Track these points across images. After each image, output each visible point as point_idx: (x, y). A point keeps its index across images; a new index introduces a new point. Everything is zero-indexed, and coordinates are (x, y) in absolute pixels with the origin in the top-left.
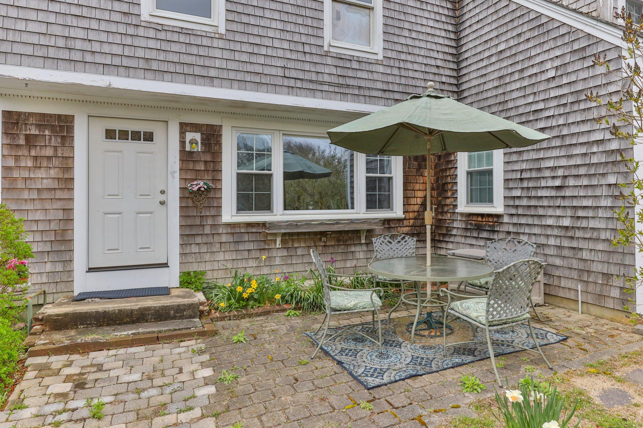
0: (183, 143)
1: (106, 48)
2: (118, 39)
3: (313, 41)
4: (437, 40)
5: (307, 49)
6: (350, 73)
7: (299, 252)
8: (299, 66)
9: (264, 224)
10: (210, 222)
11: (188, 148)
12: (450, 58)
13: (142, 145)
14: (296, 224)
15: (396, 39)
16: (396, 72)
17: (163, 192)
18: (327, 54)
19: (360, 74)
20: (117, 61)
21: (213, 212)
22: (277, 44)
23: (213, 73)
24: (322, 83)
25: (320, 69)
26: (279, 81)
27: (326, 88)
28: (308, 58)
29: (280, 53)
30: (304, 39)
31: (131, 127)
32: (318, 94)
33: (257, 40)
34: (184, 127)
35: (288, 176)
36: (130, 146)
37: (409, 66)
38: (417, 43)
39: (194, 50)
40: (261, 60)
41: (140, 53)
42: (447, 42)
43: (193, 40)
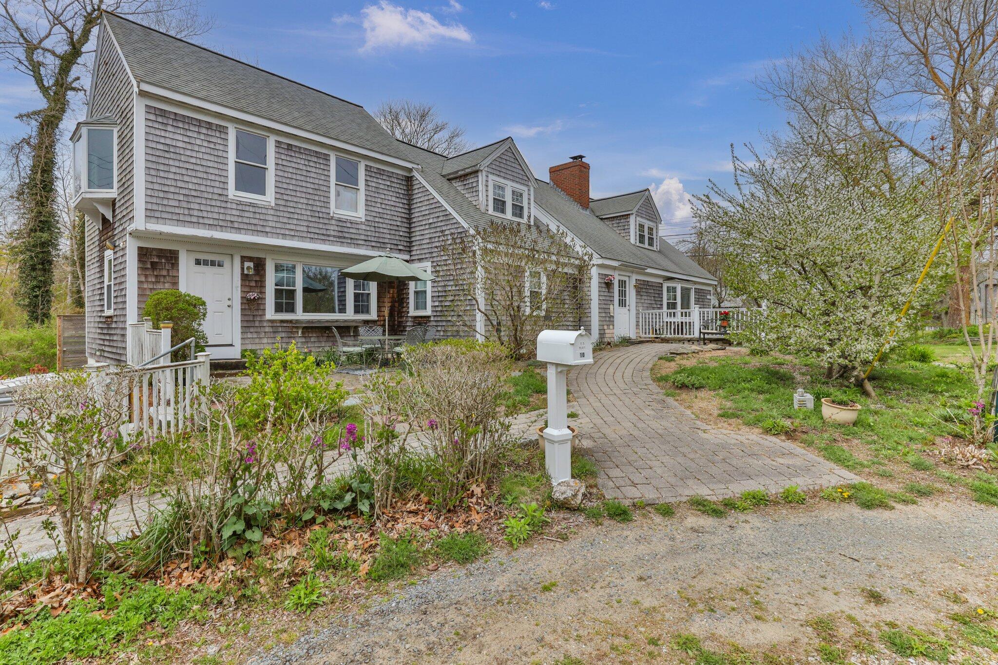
0: (242, 269)
1: (210, 215)
2: (216, 210)
3: (324, 210)
4: (397, 209)
5: (321, 215)
6: (346, 230)
7: (313, 340)
8: (316, 225)
9: (291, 321)
10: (259, 319)
11: (246, 272)
12: (405, 220)
13: (216, 269)
14: (311, 322)
15: (372, 209)
16: (373, 229)
17: (229, 299)
18: (332, 218)
19: (351, 230)
20: (216, 223)
21: (260, 313)
22: (303, 212)
23: (268, 229)
24: (329, 236)
25: (328, 227)
26: (305, 235)
27: (331, 238)
28: (321, 220)
29: (305, 218)
30: (319, 209)
31: (210, 257)
32: (327, 242)
33: (292, 210)
34: (244, 259)
35: (306, 290)
36: (209, 269)
37: (381, 225)
38: (385, 211)
39: (257, 216)
40: (295, 222)
41: (228, 218)
42: (403, 211)
43: (257, 210)
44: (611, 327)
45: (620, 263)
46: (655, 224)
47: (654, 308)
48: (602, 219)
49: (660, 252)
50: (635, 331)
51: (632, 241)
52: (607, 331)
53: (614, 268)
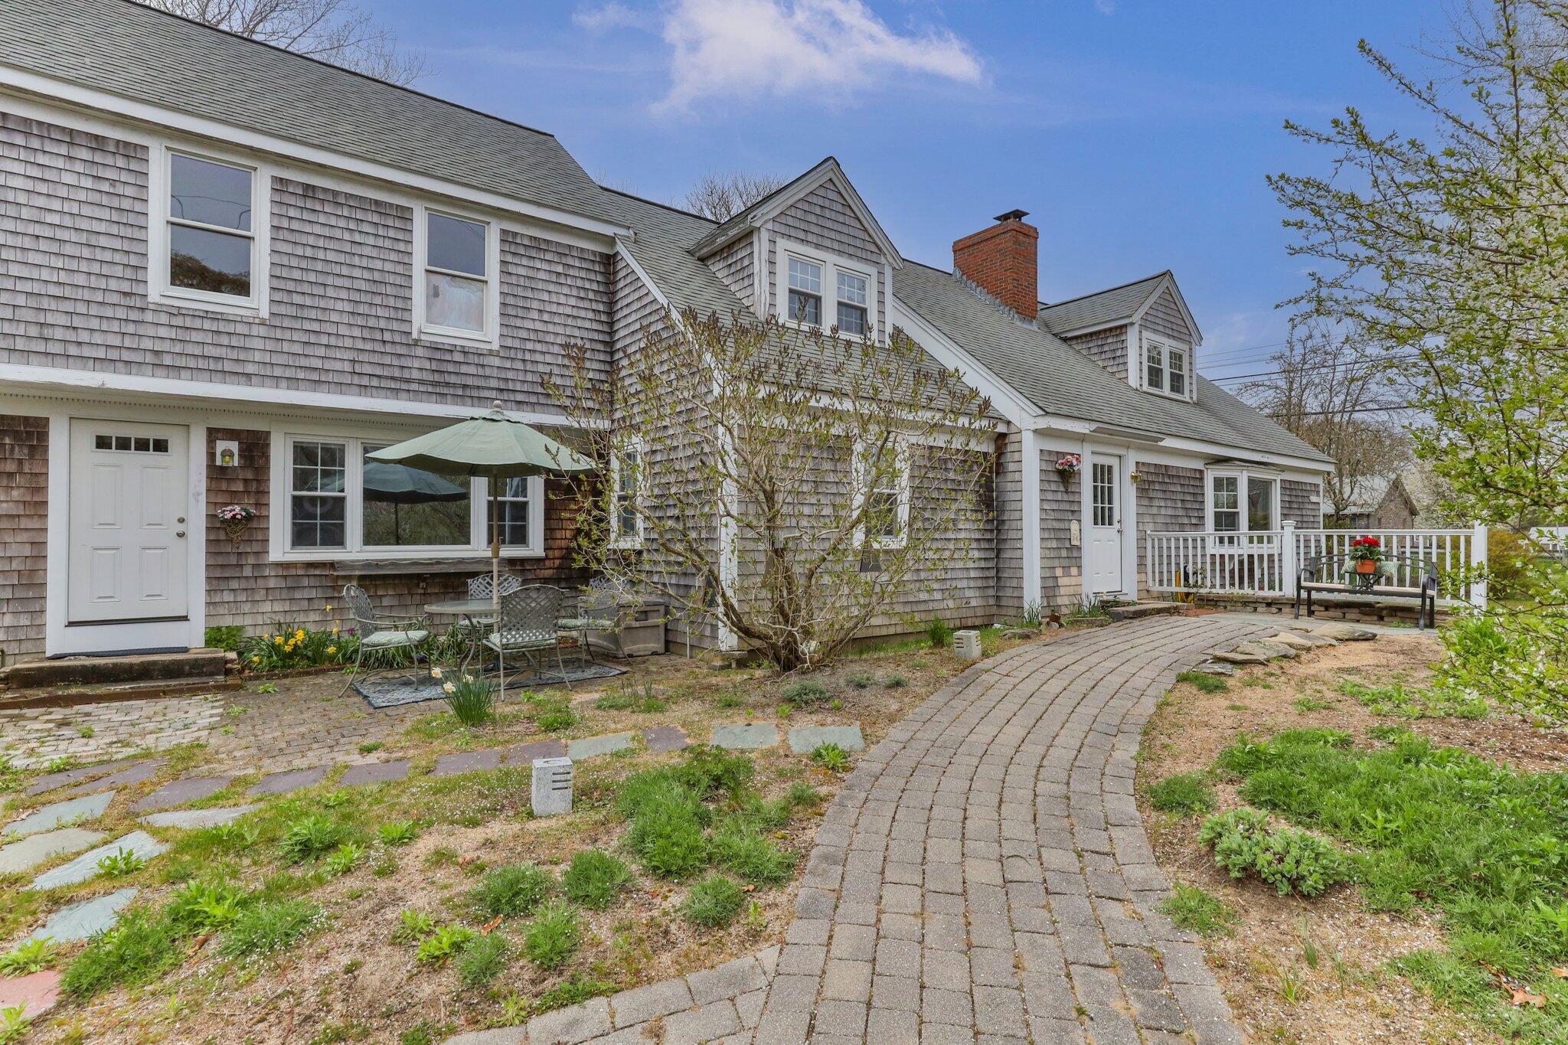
0: (211, 455)
1: (98, 338)
2: (115, 326)
3: (395, 326)
4: (580, 323)
5: (387, 336)
6: (451, 368)
7: (386, 602)
8: (376, 358)
9: (332, 565)
10: (251, 560)
11: (218, 462)
12: (600, 347)
13: (151, 457)
14: (377, 564)
15: (519, 323)
16: (519, 365)
17: (181, 521)
18: (416, 343)
19: (464, 369)
20: (113, 354)
21: (256, 547)
22: (343, 330)
23: (250, 369)
24: (408, 381)
25: (404, 362)
26: (347, 379)
27: (414, 386)
28: (389, 348)
29: (348, 343)
30: (383, 324)
31: (134, 433)
32: (404, 395)
33: (316, 327)
34: (213, 434)
35: (370, 496)
36: (132, 457)
37: (539, 357)
38: (551, 328)
39: (225, 340)
40: (321, 352)
41: (147, 344)
42: (595, 326)
43: (222, 327)
44: (1074, 571)
45: (1094, 426)
46: (1186, 347)
47: (1182, 527)
48: (1065, 340)
49: (1197, 404)
50: (1135, 577)
51: (1133, 381)
52: (1061, 581)
53: (1081, 438)
